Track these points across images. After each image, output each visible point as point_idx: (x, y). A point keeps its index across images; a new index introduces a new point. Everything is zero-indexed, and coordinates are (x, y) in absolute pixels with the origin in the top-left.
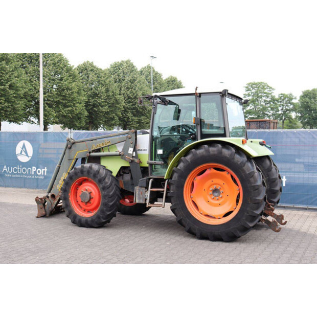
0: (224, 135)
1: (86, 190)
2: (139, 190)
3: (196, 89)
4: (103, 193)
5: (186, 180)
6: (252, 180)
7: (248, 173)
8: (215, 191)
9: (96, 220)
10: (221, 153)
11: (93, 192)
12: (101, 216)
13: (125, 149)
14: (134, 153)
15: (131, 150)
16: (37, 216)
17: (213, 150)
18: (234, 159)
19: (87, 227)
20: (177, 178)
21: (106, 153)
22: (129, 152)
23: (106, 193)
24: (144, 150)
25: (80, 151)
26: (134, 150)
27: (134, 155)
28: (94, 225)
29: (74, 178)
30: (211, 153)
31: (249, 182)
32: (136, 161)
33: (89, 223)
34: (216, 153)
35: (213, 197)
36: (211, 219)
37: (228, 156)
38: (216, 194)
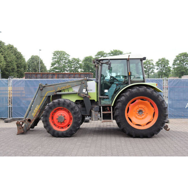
0: (144, 81)
1: (61, 115)
2: (95, 113)
3: (129, 56)
4: (75, 116)
5: (126, 106)
6: (163, 104)
7: (161, 101)
8: (140, 111)
9: (69, 133)
10: (146, 91)
11: (66, 116)
12: (73, 129)
13: (81, 90)
14: (86, 92)
15: (84, 91)
16: (17, 133)
17: (142, 89)
18: (153, 94)
19: (63, 137)
20: (121, 105)
21: (66, 92)
22: (83, 91)
23: (76, 116)
24: (91, 90)
25: (49, 92)
26: (87, 90)
27: (86, 93)
28: (68, 136)
29: (53, 108)
30: (141, 91)
31: (162, 106)
32: (88, 96)
33: (65, 134)
34: (143, 91)
35: (139, 115)
36: (140, 126)
37: (150, 93)
38: (140, 113)
